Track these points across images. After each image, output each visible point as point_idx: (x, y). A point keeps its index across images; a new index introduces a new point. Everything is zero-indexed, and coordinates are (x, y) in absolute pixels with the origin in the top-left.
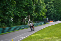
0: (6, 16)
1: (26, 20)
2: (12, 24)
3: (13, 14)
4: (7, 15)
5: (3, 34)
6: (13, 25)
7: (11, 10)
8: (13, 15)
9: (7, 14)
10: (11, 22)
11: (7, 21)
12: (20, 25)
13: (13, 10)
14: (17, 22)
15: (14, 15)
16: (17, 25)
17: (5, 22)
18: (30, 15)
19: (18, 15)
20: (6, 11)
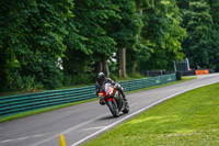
0: (38, 52)
1: (110, 67)
2: (59, 79)
3: (64, 43)
4: (44, 49)
5: (26, 116)
6: (64, 84)
7: (55, 30)
8: (64, 48)
9: (42, 43)
10: (55, 74)
11: (44, 69)
12: (88, 83)
13: (63, 29)
14: (76, 74)
15: (68, 48)
16: (76, 84)
17: (37, 74)
18: (124, 50)
19: (83, 47)
20: (39, 33)
